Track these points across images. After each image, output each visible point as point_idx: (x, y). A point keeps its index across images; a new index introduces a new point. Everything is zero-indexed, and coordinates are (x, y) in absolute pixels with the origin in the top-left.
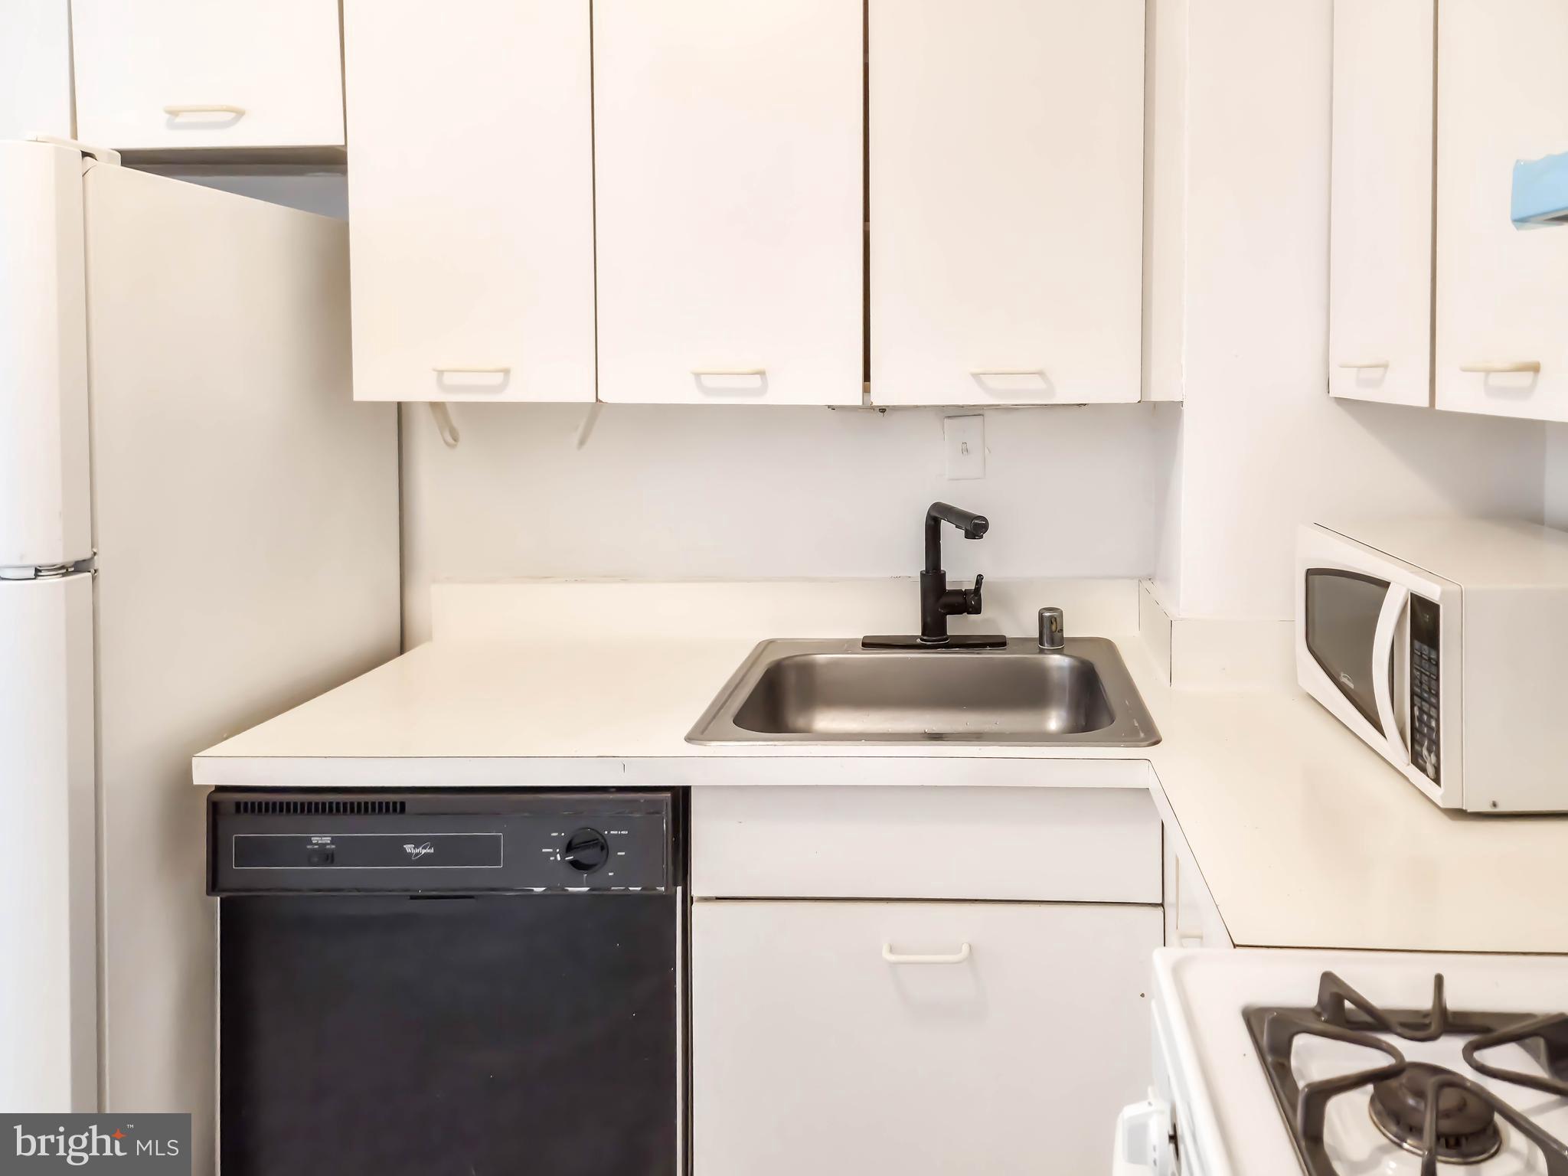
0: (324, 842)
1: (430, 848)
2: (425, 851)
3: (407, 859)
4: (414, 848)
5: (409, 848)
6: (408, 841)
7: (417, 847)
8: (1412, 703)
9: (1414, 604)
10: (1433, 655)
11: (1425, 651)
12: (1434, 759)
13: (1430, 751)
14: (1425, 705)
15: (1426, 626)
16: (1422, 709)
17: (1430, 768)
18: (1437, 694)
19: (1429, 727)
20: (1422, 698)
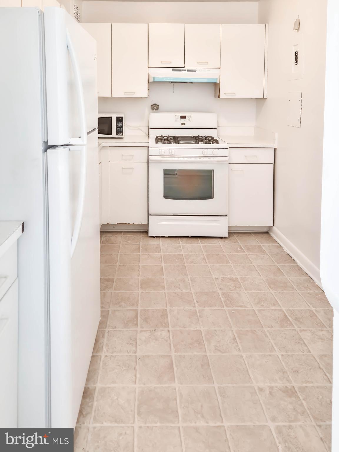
8: (117, 129)
9: (117, 118)
10: (122, 122)
11: (120, 122)
12: (122, 133)
13: (121, 132)
14: (120, 128)
15: (120, 120)
16: (119, 129)
17: (121, 134)
18: (123, 126)
19: (121, 130)
20: (119, 127)
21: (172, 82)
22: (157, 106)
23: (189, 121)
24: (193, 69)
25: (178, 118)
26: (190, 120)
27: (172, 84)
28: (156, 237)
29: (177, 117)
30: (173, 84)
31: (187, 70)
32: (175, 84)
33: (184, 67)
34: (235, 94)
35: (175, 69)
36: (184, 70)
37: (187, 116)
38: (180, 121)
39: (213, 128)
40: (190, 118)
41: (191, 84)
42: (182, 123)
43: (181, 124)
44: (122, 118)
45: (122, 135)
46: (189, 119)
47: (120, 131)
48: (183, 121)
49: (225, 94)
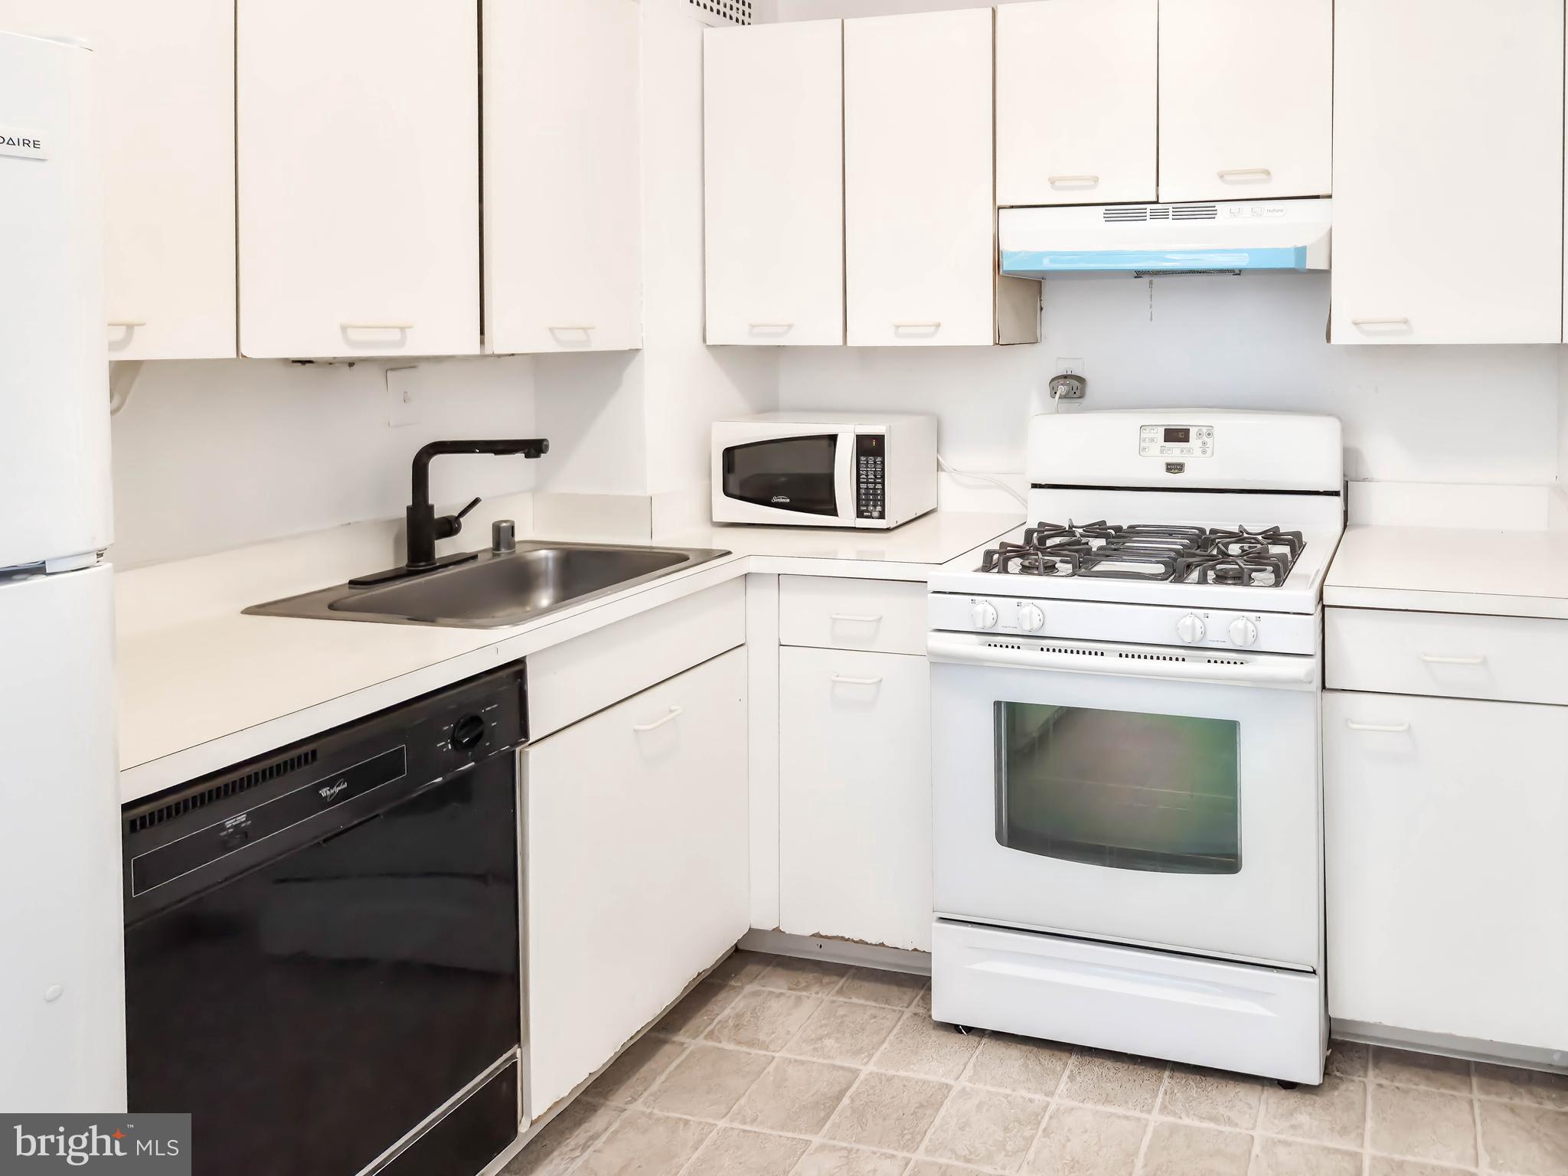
0: (238, 822)
1: (344, 784)
2: (339, 788)
3: (324, 803)
4: (329, 790)
5: (325, 792)
6: (322, 785)
7: (332, 788)
8: (858, 489)
9: (860, 439)
10: (879, 459)
11: (871, 460)
12: (879, 508)
13: (875, 506)
14: (871, 486)
15: (870, 448)
16: (867, 488)
17: (876, 514)
18: (883, 477)
19: (875, 494)
20: (867, 483)
21: (1139, 274)
22: (1075, 383)
23: (1204, 452)
24: (1202, 209)
25: (1152, 440)
26: (1209, 451)
27: (1146, 280)
28: (969, 1030)
29: (1146, 434)
30: (1151, 283)
31: (1171, 213)
32: (1156, 280)
33: (1157, 202)
34: (1406, 322)
35: (1119, 210)
36: (1155, 216)
37: (1196, 429)
38: (1162, 452)
39: (1321, 490)
40: (1209, 441)
41: (1231, 278)
42: (1168, 464)
43: (1164, 468)
44: (880, 439)
45: (882, 516)
46: (1204, 443)
47: (871, 498)
48: (1176, 452)
49: (1356, 324)
